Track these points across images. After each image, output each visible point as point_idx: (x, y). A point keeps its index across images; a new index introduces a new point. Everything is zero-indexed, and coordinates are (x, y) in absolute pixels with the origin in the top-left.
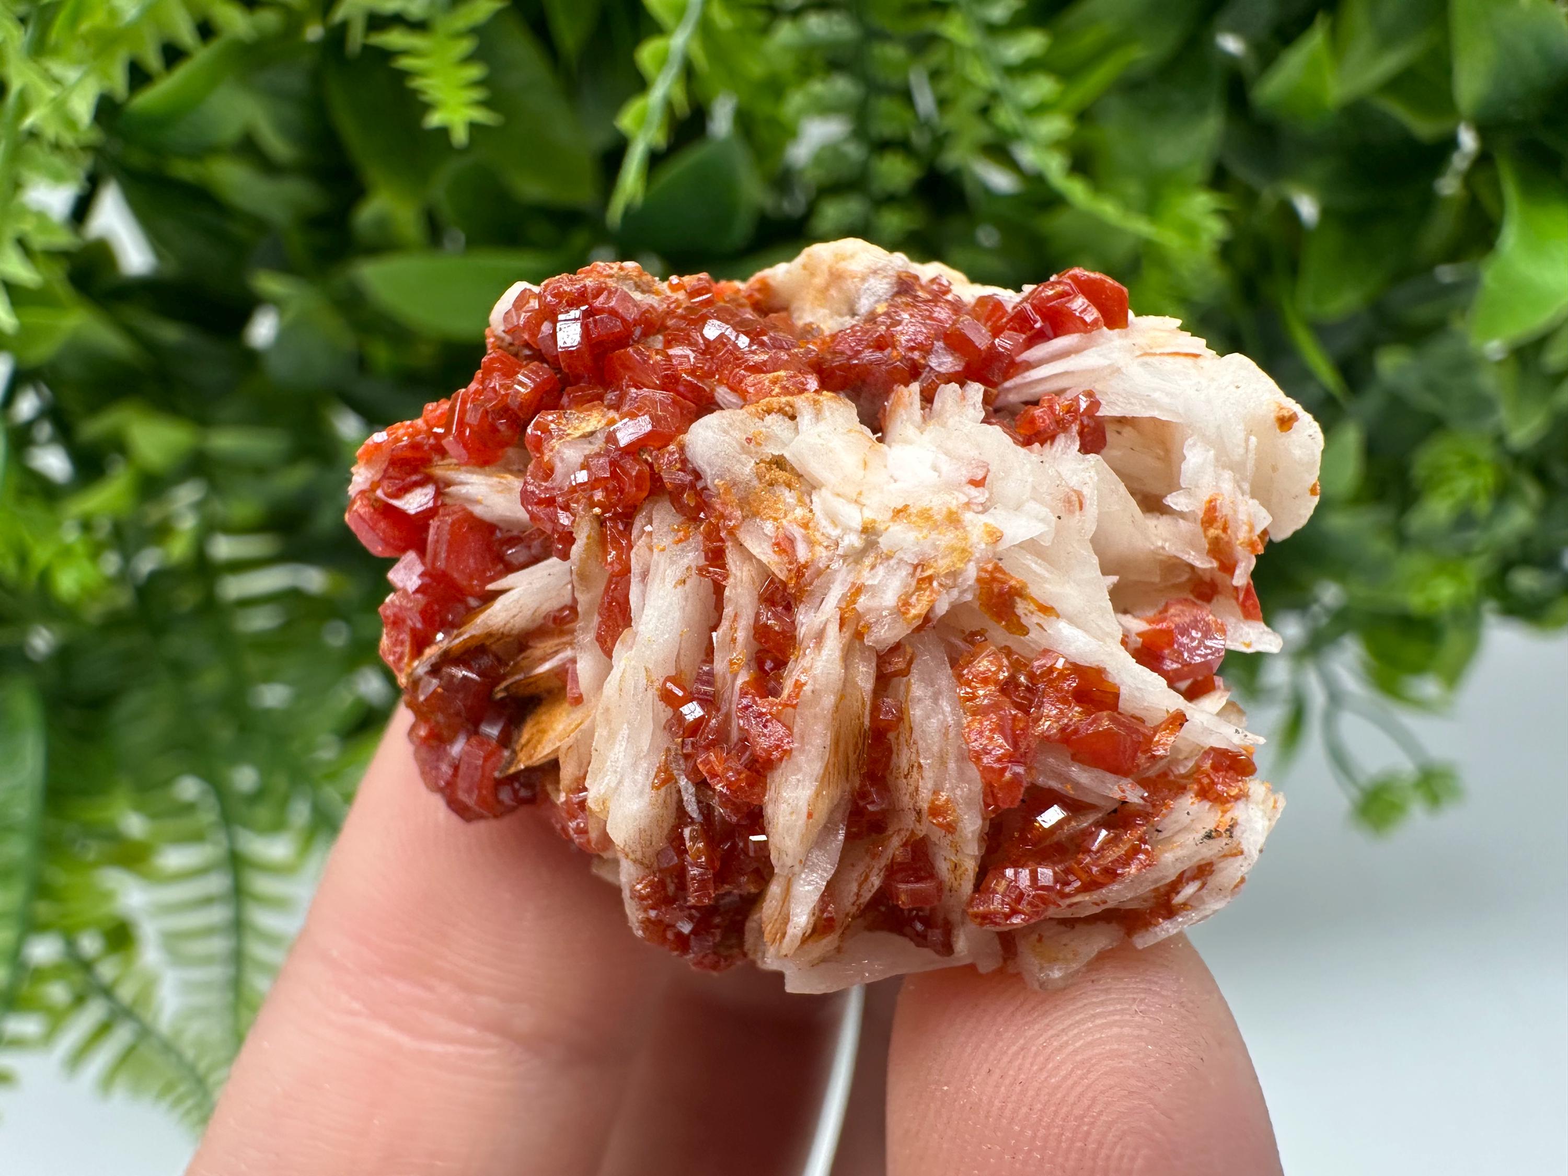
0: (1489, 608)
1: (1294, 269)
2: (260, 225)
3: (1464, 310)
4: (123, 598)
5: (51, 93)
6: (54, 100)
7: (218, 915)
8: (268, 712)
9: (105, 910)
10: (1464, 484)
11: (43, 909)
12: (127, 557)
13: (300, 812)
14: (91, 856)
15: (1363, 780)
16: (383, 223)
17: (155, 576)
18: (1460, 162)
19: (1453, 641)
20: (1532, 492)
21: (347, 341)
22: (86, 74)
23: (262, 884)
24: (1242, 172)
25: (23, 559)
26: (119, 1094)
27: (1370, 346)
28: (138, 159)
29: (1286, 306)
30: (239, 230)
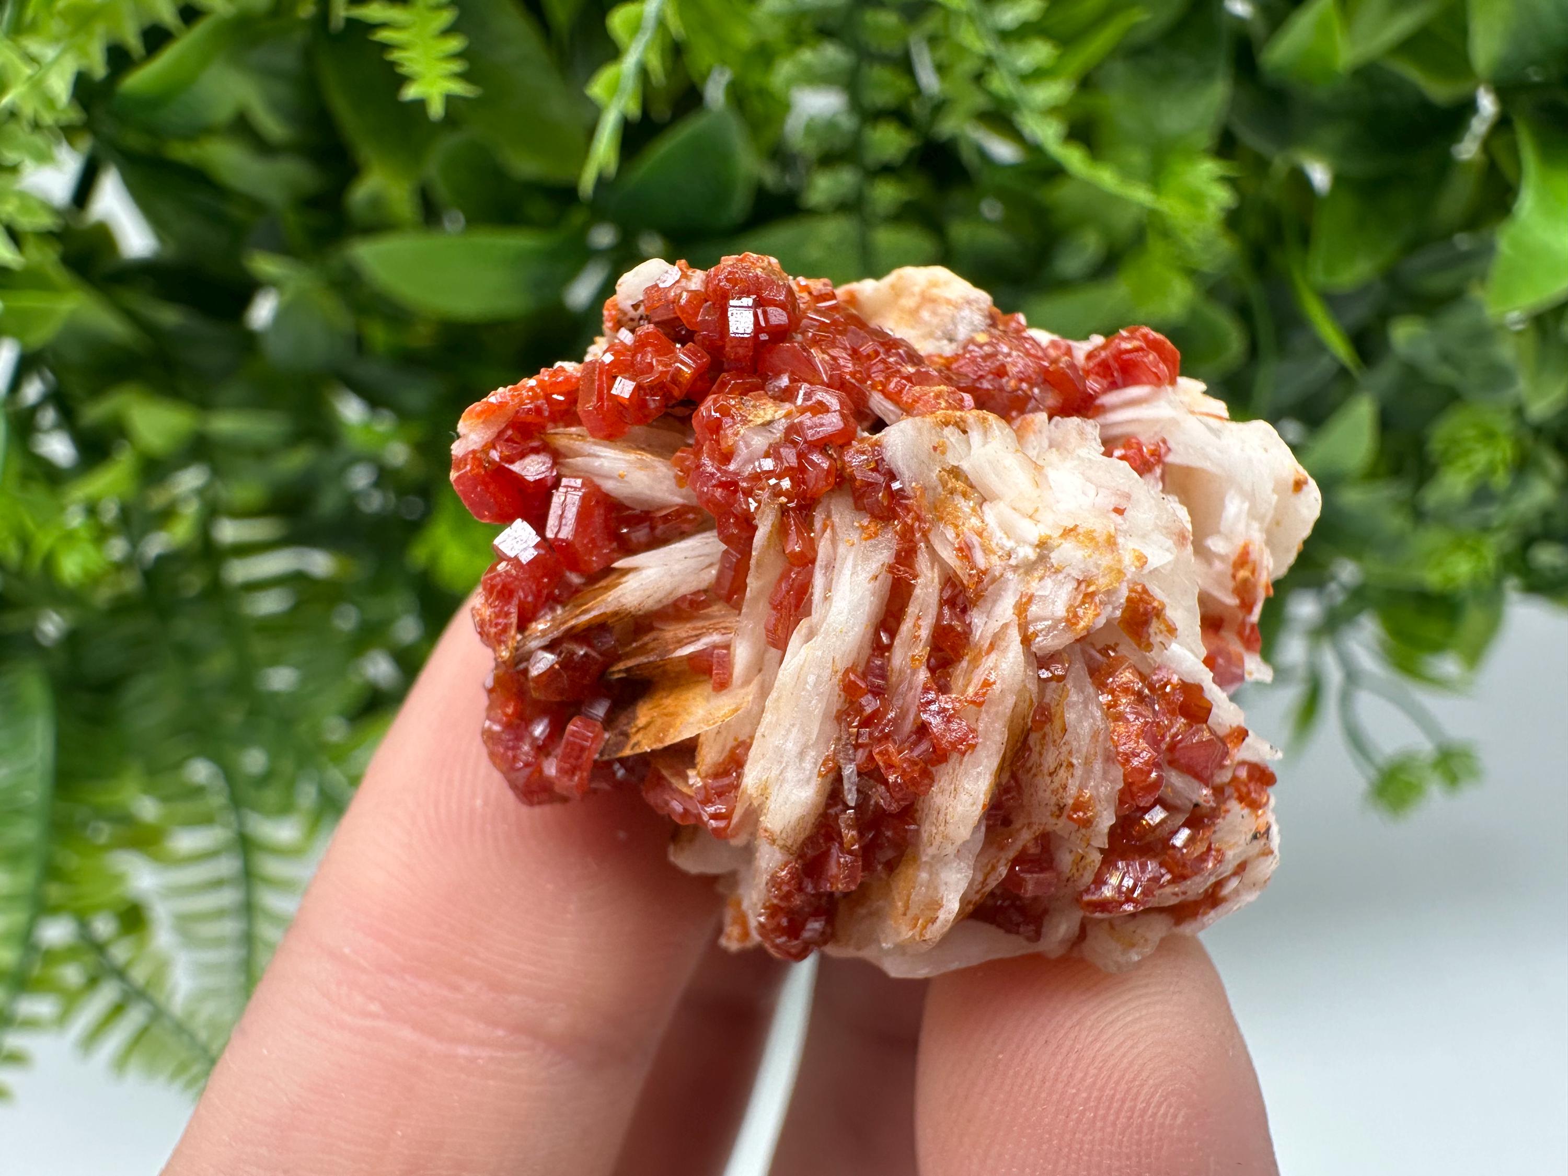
0: (1511, 584)
1: (1305, 238)
2: (256, 206)
3: (1483, 278)
4: (131, 583)
5: (27, 71)
6: (30, 78)
7: (228, 897)
8: (274, 695)
9: (117, 891)
10: (1481, 458)
11: (55, 892)
12: (135, 542)
13: (307, 794)
14: (103, 839)
15: (1379, 760)
16: (376, 202)
17: (163, 560)
18: (1479, 126)
19: (1474, 618)
20: (1553, 465)
21: (344, 322)
22: (64, 52)
23: (272, 867)
24: (1251, 139)
25: (25, 544)
26: (134, 1074)
27: (1384, 316)
28: (134, 140)
29: (1297, 276)
30: (236, 212)
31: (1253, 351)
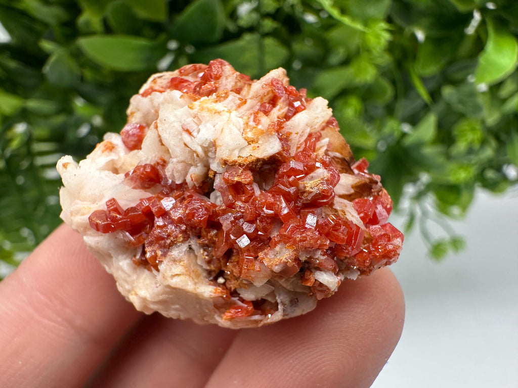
0: (478, 185)
2: (46, 25)
8: (52, 206)
10: (470, 137)
15: (432, 242)
16: (87, 24)
18: (474, 24)
19: (465, 196)
20: (493, 143)
21: (76, 70)
24: (398, 21)
27: (440, 86)
29: (411, 70)
30: (38, 27)
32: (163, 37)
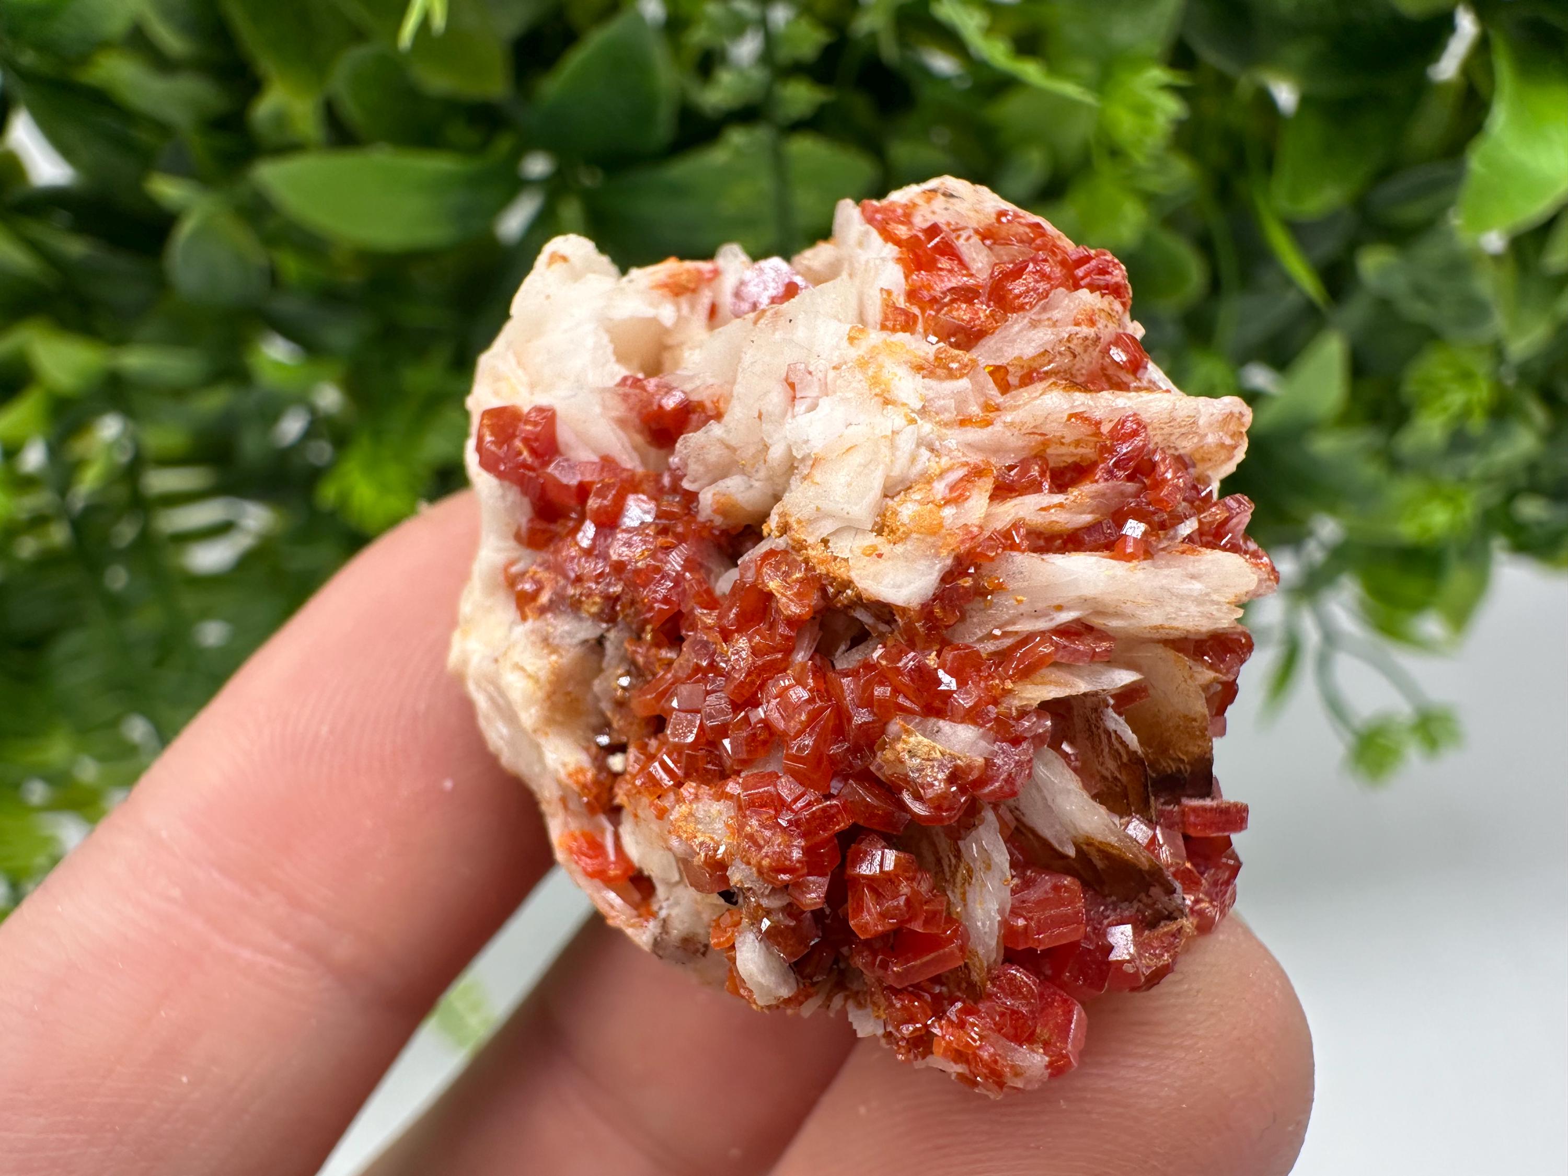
0: (1499, 545)
1: (1269, 164)
2: (164, 129)
4: (62, 536)
10: (1457, 398)
14: (37, 801)
15: (1357, 722)
16: (281, 119)
17: (89, 510)
18: (1458, 47)
19: (1458, 578)
20: (1538, 414)
21: (256, 255)
24: (1212, 56)
27: (1353, 246)
29: (1261, 204)
30: (143, 136)
31: (1215, 286)
32: (504, 144)
